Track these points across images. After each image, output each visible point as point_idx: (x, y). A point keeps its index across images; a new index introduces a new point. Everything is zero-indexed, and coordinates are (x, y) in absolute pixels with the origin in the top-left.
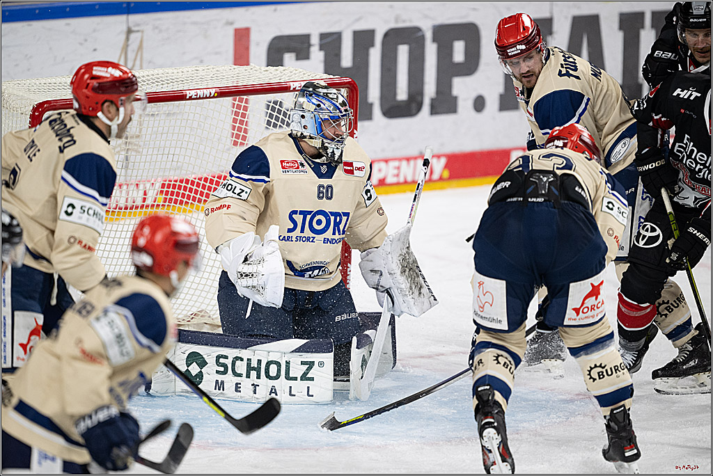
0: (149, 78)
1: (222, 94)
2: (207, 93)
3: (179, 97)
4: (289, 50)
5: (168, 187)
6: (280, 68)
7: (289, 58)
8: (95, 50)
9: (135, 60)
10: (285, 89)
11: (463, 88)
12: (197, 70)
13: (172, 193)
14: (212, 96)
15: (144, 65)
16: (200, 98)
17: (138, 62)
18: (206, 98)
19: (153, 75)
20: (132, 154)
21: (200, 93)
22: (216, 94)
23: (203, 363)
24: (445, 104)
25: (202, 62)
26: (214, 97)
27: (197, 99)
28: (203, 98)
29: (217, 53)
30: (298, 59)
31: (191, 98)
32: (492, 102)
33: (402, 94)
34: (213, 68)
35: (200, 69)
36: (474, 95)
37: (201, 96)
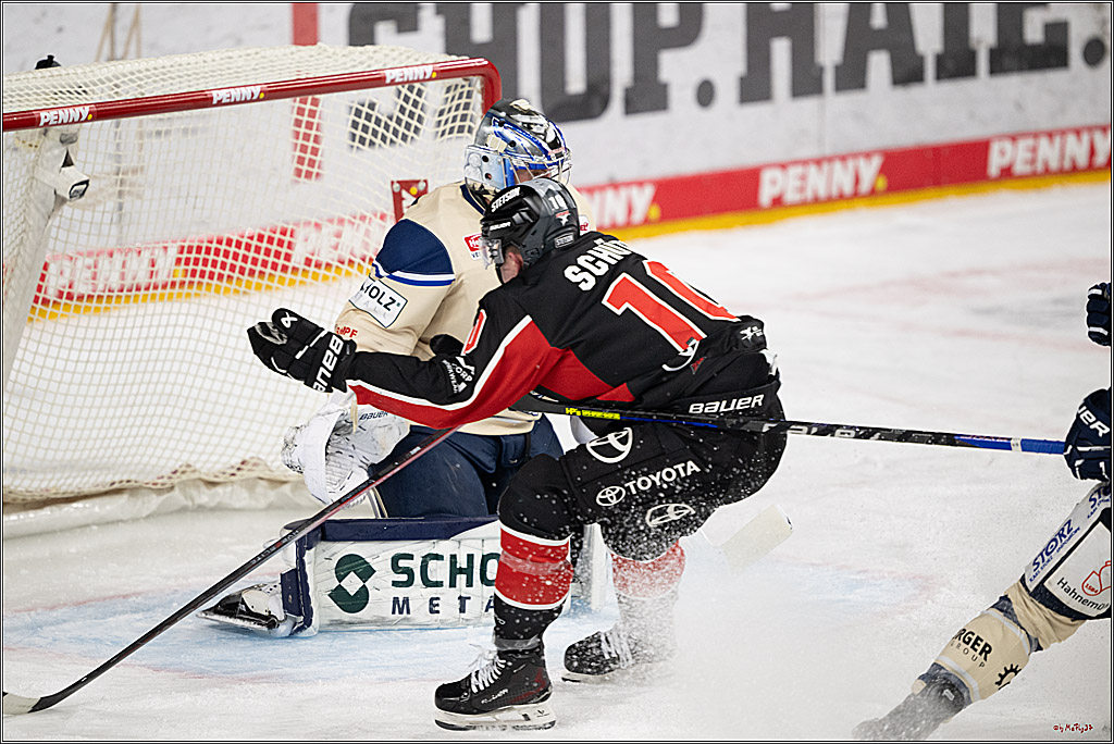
0: (148, 73)
1: (274, 93)
2: (247, 92)
3: (201, 101)
4: (384, 17)
5: (190, 252)
6: (368, 47)
7: (384, 30)
8: (60, 30)
9: (128, 43)
10: (377, 81)
11: (677, 68)
12: (230, 58)
13: (196, 262)
14: (255, 98)
15: (144, 51)
16: (235, 103)
17: (133, 48)
18: (246, 101)
19: (155, 69)
20: (127, 200)
21: (235, 93)
22: (262, 95)
23: (366, 572)
24: (648, 96)
25: (239, 42)
26: (258, 100)
27: (230, 104)
28: (241, 102)
29: (264, 27)
30: (401, 30)
31: (220, 103)
32: (727, 90)
33: (576, 83)
34: (256, 53)
35: (236, 53)
36: (695, 80)
37: (238, 100)
